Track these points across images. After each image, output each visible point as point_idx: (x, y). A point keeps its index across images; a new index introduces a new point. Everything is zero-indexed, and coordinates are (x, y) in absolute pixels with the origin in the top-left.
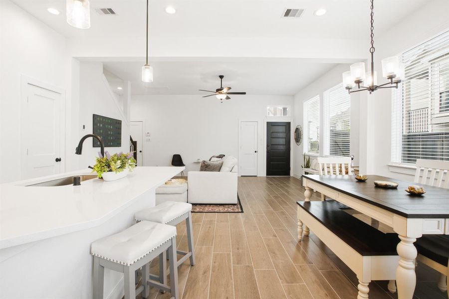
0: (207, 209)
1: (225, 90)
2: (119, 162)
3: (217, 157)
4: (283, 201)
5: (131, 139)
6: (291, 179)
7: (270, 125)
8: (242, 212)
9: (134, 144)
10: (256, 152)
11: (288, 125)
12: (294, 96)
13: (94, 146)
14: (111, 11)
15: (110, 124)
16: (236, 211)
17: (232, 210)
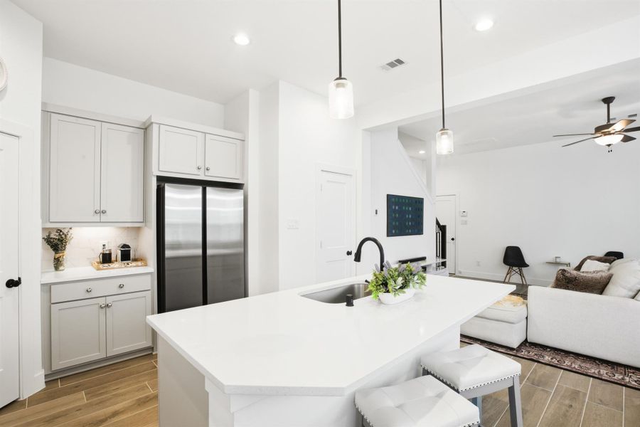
0: (567, 362)
1: (619, 126)
2: (400, 281)
3: (600, 260)
5: (438, 223)
9: (442, 229)
13: (388, 236)
14: (400, 62)
15: (409, 205)
17: (634, 383)
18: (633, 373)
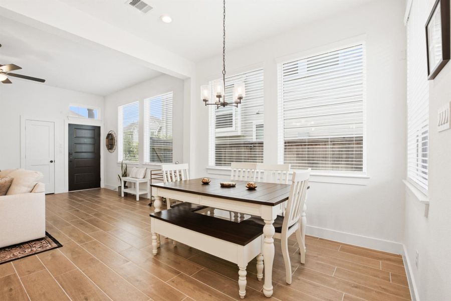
4: (109, 217)
6: (102, 191)
7: (73, 129)
8: (60, 246)
10: (51, 162)
11: (97, 130)
12: (104, 97)
16: (48, 248)
17: (39, 249)
18: (35, 244)
